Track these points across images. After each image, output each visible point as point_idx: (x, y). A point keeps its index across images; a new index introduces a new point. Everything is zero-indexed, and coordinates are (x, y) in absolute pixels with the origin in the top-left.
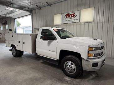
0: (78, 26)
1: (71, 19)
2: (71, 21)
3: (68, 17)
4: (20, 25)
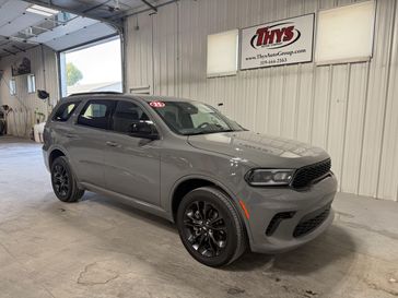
1: (276, 51)
2: (275, 58)
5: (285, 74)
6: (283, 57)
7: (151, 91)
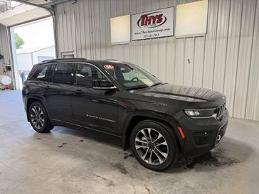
1: (152, 29)
2: (152, 34)
3: (146, 24)
5: (159, 43)
6: (157, 33)
7: (75, 53)
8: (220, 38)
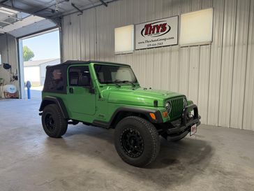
0: (175, 54)
1: (156, 38)
2: (156, 43)
3: (150, 33)
4: (33, 56)
5: (162, 52)
6: (161, 42)
8: (226, 46)
